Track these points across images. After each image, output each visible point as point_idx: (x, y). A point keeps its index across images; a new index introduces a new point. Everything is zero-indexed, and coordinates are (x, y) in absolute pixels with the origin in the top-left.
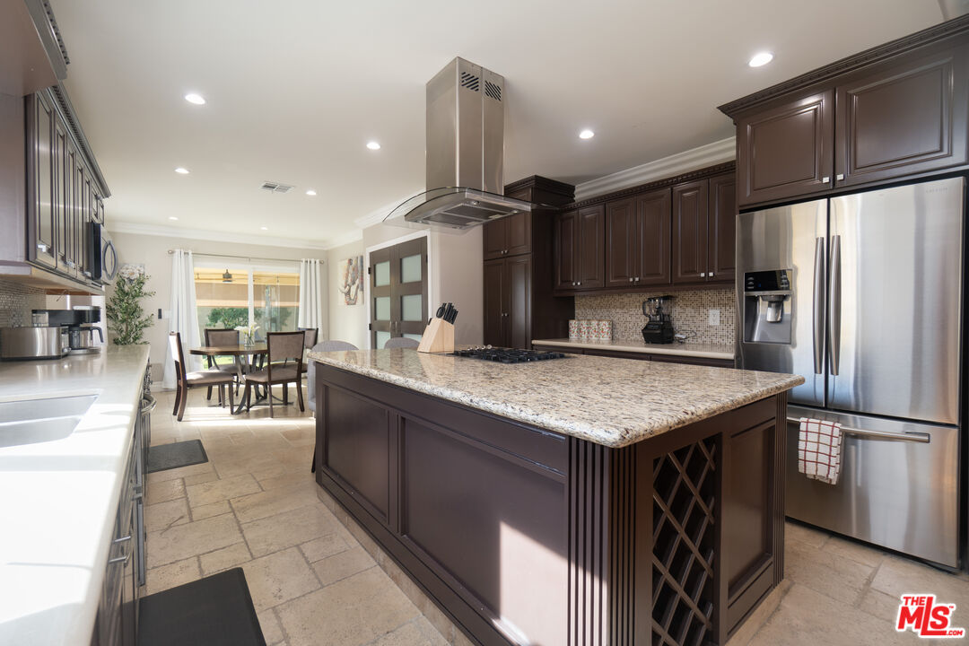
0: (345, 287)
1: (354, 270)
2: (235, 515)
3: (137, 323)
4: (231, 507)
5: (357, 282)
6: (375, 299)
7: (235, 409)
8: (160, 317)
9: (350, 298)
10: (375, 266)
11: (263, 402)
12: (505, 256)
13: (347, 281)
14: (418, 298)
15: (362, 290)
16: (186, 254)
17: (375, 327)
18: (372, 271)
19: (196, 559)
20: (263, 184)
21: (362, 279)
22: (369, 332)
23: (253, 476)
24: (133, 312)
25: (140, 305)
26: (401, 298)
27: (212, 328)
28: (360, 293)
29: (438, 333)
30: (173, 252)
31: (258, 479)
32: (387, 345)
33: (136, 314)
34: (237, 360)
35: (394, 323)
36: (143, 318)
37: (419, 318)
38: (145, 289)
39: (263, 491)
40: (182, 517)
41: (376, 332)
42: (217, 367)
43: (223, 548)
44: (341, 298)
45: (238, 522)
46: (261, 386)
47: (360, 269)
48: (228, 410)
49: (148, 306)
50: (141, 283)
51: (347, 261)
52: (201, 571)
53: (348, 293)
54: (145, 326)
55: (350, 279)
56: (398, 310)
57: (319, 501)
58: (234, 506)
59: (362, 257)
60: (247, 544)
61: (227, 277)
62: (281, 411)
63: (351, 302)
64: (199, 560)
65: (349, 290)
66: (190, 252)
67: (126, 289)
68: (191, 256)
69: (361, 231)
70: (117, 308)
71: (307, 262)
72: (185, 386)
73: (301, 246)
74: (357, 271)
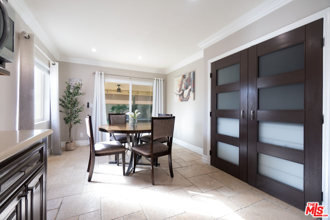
0: (179, 92)
1: (187, 81)
3: (76, 109)
5: (190, 87)
8: (88, 107)
9: (183, 97)
13: (180, 89)
16: (101, 74)
21: (194, 85)
24: (75, 104)
25: (78, 100)
27: (112, 113)
28: (192, 94)
30: (95, 73)
36: (79, 107)
38: (80, 91)
44: (176, 98)
49: (82, 100)
50: (78, 88)
51: (181, 77)
53: (182, 94)
54: (80, 111)
55: (183, 86)
63: (184, 99)
65: (183, 93)
66: (103, 73)
67: (71, 91)
68: (103, 75)
69: (203, 51)
70: (66, 101)
71: (157, 80)
72: (95, 154)
73: (154, 72)
74: (190, 81)
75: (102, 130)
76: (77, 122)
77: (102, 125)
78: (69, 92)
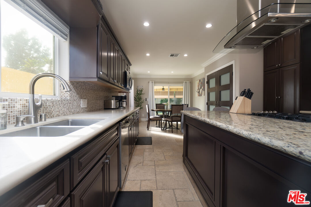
1: (201, 83)
2: (155, 167)
3: (141, 102)
4: (155, 164)
5: (202, 88)
6: (209, 93)
7: (162, 129)
8: (146, 100)
10: (209, 80)
11: (170, 128)
12: (279, 67)
13: (198, 88)
14: (228, 92)
15: (204, 90)
16: (152, 82)
17: (209, 104)
18: (208, 83)
19: (140, 181)
20: (170, 54)
21: (204, 87)
22: (206, 105)
23: (163, 153)
24: (140, 99)
25: (142, 97)
26: (220, 91)
27: (158, 103)
29: (241, 104)
30: (149, 82)
31: (165, 155)
32: (214, 110)
33: (141, 99)
34: (164, 113)
35: (217, 102)
36: (142, 100)
37: (228, 99)
38: (143, 92)
39: (165, 160)
40: (140, 163)
41: (209, 106)
42: (158, 115)
43: (149, 180)
44: (196, 94)
45: (155, 170)
46: (170, 122)
47: (203, 83)
48: (160, 129)
49: (143, 97)
50: (141, 91)
51: (199, 81)
52: (140, 188)
53: (199, 92)
54: (143, 103)
55: (200, 87)
56: (218, 97)
57: (184, 170)
58: (155, 163)
59: (204, 78)
60: (156, 181)
61: (163, 89)
62: (176, 131)
63: (200, 95)
64: (141, 182)
65: (199, 91)
66: (153, 82)
67: (139, 93)
68: (153, 83)
69: (204, 69)
70: (136, 98)
71: (185, 82)
72: (150, 120)
73: (184, 77)
74: (202, 84)
75: (153, 110)
76: (141, 108)
77: (153, 109)
78: (138, 93)
